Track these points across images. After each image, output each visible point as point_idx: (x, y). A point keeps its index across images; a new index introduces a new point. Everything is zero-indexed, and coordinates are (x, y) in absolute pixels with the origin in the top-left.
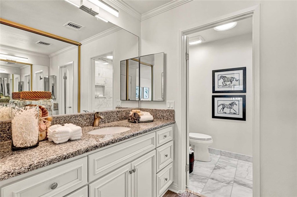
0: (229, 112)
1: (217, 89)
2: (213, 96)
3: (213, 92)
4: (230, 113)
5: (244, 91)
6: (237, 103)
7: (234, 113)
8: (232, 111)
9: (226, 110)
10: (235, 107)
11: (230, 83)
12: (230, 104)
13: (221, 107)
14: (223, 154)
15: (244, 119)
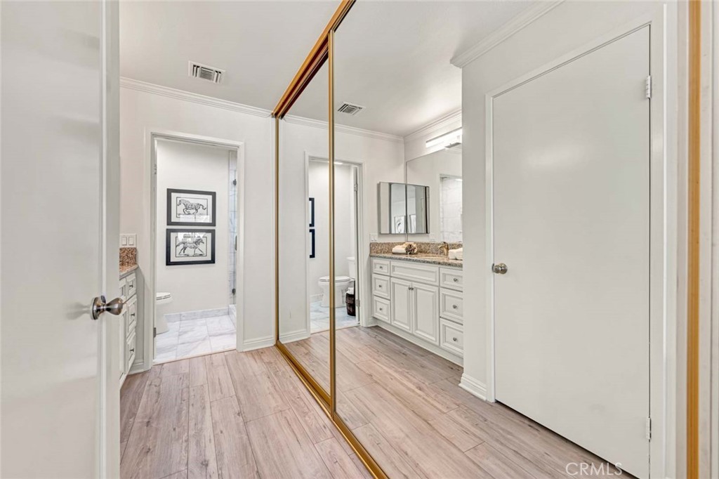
0: (193, 254)
1: (174, 219)
2: (167, 230)
3: (168, 224)
4: (195, 255)
5: (213, 224)
6: (204, 240)
7: (201, 255)
8: (198, 252)
9: (189, 251)
10: (202, 246)
11: (194, 211)
12: (195, 243)
13: (182, 246)
14: (184, 318)
15: (213, 261)
